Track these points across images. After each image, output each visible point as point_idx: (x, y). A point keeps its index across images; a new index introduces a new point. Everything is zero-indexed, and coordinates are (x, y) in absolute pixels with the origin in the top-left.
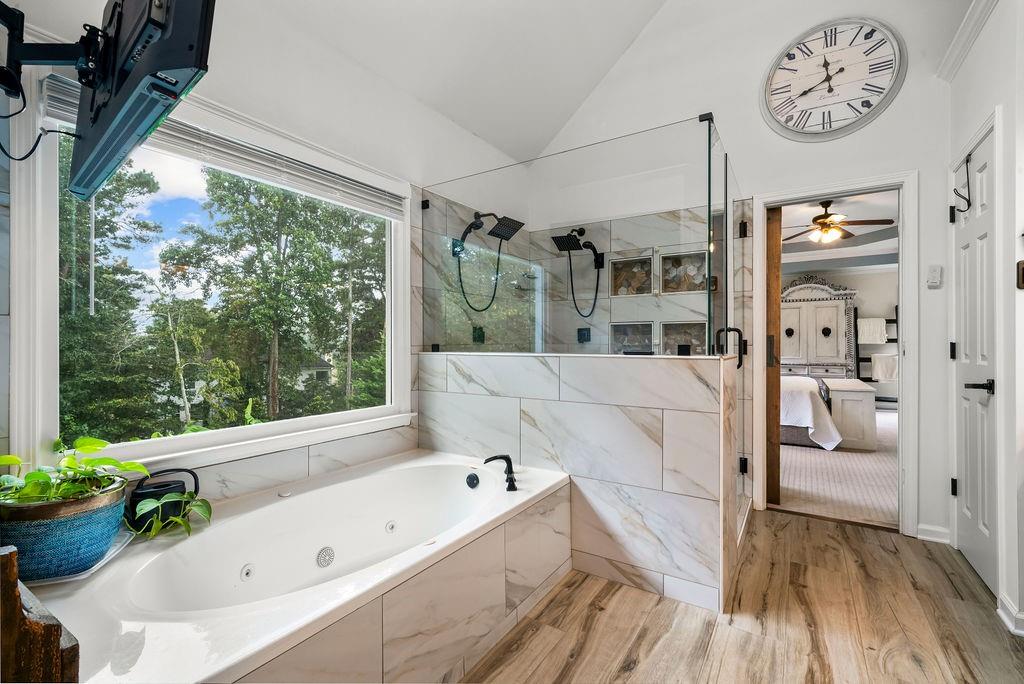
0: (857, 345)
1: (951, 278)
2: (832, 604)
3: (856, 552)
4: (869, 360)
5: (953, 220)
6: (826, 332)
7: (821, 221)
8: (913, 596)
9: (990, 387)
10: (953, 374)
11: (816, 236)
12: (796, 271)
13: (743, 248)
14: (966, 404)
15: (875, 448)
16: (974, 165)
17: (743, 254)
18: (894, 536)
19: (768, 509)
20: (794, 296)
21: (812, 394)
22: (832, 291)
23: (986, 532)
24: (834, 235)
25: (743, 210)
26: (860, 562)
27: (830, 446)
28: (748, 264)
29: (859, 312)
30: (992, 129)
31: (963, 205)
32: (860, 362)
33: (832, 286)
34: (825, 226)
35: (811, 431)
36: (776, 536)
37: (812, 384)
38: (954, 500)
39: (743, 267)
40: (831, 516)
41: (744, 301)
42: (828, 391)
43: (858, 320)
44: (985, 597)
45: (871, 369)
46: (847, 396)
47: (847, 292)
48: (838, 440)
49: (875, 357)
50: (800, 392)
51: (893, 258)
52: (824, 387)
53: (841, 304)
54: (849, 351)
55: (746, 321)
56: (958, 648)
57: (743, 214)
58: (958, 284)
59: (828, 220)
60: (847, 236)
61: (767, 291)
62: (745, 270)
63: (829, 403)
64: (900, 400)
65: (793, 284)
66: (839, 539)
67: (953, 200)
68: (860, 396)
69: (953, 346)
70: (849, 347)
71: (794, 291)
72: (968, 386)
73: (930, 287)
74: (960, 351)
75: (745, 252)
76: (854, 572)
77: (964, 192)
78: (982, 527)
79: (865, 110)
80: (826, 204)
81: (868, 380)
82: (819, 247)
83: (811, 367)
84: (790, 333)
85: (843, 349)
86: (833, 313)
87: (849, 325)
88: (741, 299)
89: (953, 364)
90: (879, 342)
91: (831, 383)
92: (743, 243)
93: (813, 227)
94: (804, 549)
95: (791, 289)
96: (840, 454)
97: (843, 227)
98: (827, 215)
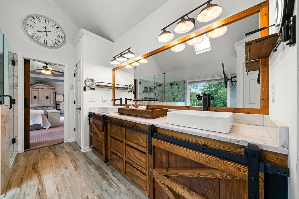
0: (56, 101)
1: (74, 87)
2: (46, 168)
3: (53, 152)
4: (59, 105)
5: (74, 76)
6: (47, 98)
7: (45, 68)
8: (66, 155)
9: (80, 109)
10: (75, 106)
11: (43, 71)
12: (37, 80)
13: (13, 69)
14: (77, 112)
15: (60, 125)
16: (78, 67)
17: (13, 71)
18: (63, 144)
19: (25, 151)
20: (36, 87)
21: (42, 115)
22: (49, 87)
23: (79, 136)
24: (49, 73)
25: (13, 57)
26: (54, 153)
27: (47, 128)
28: (15, 74)
29: (57, 93)
30: (80, 61)
31: (76, 74)
32: (57, 105)
33: (49, 86)
34: (46, 69)
35: (42, 125)
36: (27, 158)
37: (42, 112)
38: (75, 132)
39: (13, 75)
40: (47, 145)
41: (14, 87)
42: (47, 113)
43: (56, 95)
44: (79, 148)
45: (59, 107)
46: (52, 114)
47: (53, 88)
48: (50, 125)
49: (60, 104)
50: (38, 114)
51: (63, 81)
52: (46, 112)
53: (52, 91)
54: (54, 103)
55: (14, 93)
56: (74, 161)
57: (14, 58)
58: (75, 89)
59: (47, 68)
60: (53, 73)
61: (24, 85)
62: (14, 76)
63: (47, 116)
64: (64, 114)
65: (36, 83)
66: (49, 150)
67: (75, 72)
68: (56, 114)
69: (74, 101)
70: (54, 102)
71: (36, 86)
72: (77, 109)
73: (70, 89)
74: (76, 102)
75: (15, 70)
76: (53, 156)
77: (76, 71)
78: (79, 135)
79: (56, 45)
80: (47, 64)
81: (59, 109)
82: (44, 74)
83: (42, 107)
84: (35, 97)
85: (52, 102)
86: (49, 93)
87: (54, 96)
88: (13, 86)
89: (75, 105)
90: (61, 100)
91: (48, 111)
92: (13, 67)
93: (42, 69)
94: (38, 157)
95: (35, 85)
96: (50, 129)
97: (52, 71)
98: (47, 67)
